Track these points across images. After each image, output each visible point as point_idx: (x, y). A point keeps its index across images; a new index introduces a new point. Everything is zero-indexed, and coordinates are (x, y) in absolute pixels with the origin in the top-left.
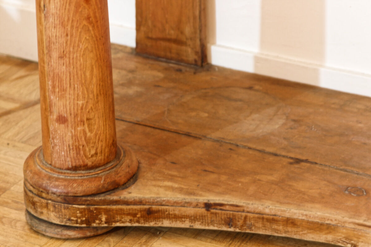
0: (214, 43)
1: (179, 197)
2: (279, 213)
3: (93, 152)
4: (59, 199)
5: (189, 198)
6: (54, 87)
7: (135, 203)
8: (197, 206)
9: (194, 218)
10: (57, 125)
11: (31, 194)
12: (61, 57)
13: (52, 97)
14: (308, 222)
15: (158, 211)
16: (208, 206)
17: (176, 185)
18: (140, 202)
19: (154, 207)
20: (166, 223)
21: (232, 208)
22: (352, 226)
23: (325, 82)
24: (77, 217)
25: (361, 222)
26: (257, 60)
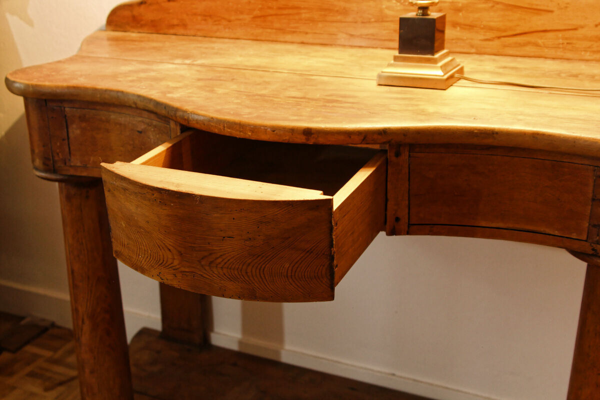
0: (213, 331)
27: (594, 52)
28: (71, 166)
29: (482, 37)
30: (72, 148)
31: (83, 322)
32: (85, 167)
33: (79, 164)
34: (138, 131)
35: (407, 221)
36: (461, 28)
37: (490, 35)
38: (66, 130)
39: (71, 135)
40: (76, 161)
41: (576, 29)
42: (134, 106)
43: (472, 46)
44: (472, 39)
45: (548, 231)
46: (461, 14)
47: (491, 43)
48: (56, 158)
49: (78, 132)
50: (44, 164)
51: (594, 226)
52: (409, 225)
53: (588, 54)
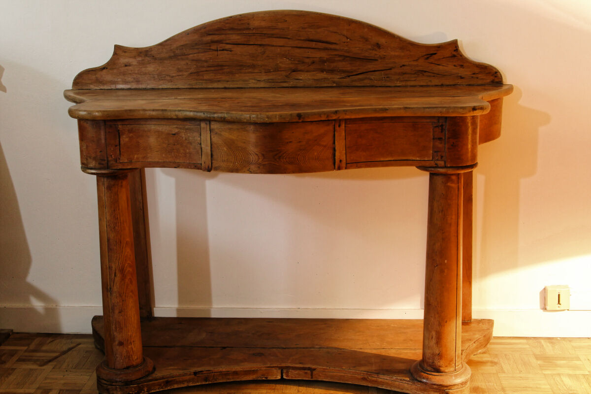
0: (155, 307)
1: (181, 372)
2: (229, 370)
3: (136, 358)
4: (123, 384)
5: (186, 372)
6: (116, 328)
7: (160, 379)
8: (190, 375)
9: (188, 381)
10: (118, 347)
11: (105, 386)
12: (120, 312)
13: (115, 333)
14: (244, 371)
15: (171, 381)
16: (195, 373)
17: (176, 367)
18: (163, 378)
19: (170, 379)
20: (176, 386)
21: (208, 372)
22: (264, 369)
23: (214, 315)
24: (133, 391)
25: (269, 365)
26: (178, 310)
27: (401, 81)
28: (121, 163)
29: (338, 77)
30: (122, 151)
31: (115, 276)
32: (131, 162)
33: (126, 161)
34: (173, 134)
35: (345, 161)
36: (326, 72)
37: (343, 75)
38: (118, 139)
39: (122, 142)
40: (124, 159)
41: (390, 69)
42: (175, 117)
43: (334, 82)
44: (334, 78)
45: (414, 159)
46: (326, 64)
47: (344, 80)
48: (110, 159)
49: (127, 140)
50: (100, 164)
51: (435, 152)
52: (346, 164)
53: (398, 82)
